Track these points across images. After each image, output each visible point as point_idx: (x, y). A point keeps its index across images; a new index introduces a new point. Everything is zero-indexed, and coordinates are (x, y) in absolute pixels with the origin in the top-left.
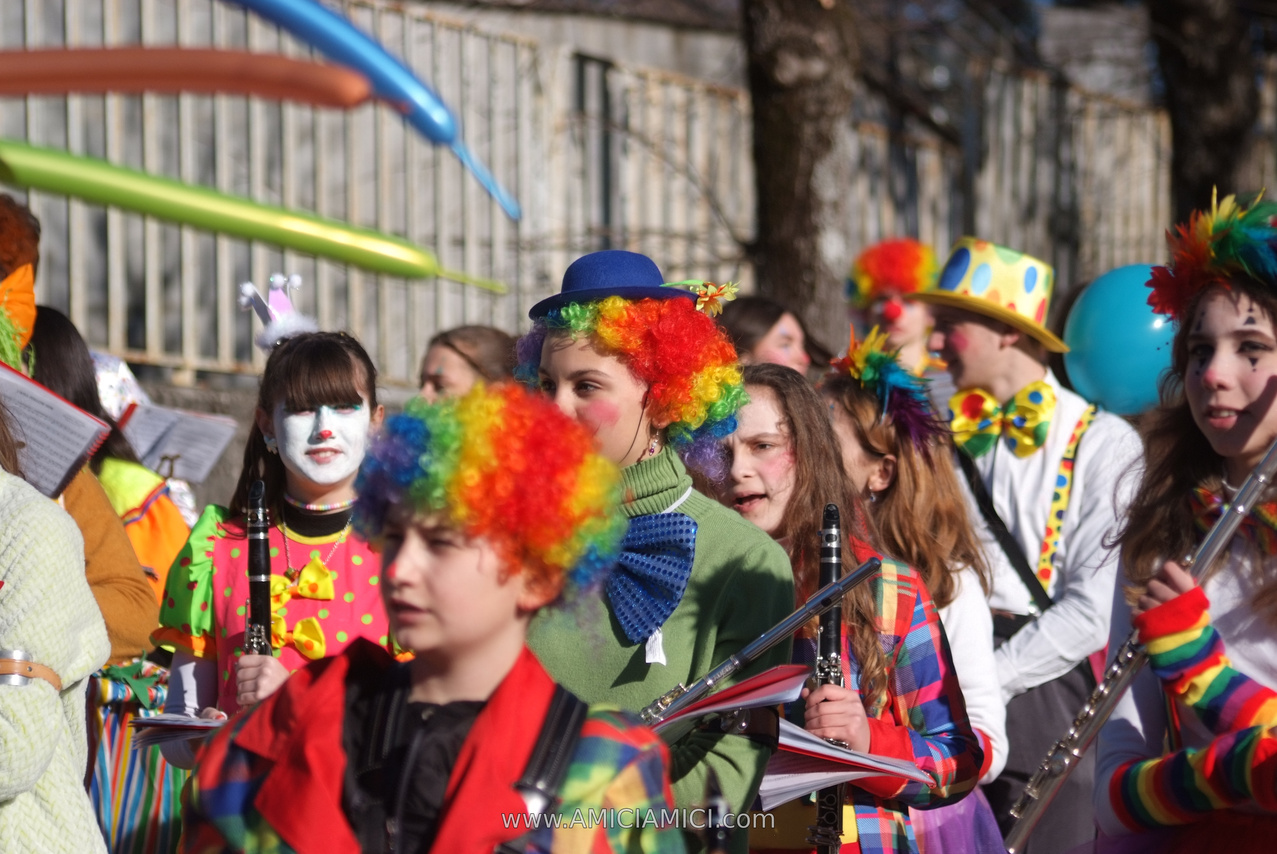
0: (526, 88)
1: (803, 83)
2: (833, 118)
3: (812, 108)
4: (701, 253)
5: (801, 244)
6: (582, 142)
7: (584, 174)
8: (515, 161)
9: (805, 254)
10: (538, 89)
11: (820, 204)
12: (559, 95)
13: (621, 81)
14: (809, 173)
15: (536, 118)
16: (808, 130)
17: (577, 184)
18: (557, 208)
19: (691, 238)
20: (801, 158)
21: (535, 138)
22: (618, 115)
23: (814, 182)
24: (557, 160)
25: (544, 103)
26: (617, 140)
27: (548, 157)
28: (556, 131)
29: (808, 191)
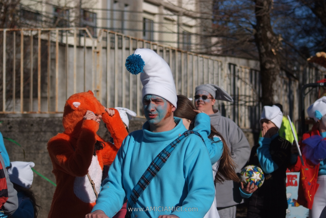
0: (220, 69)
1: (270, 68)
2: (276, 75)
3: (272, 73)
4: (252, 99)
5: (270, 98)
6: (230, 79)
10: (222, 70)
11: (274, 90)
12: (226, 71)
13: (237, 68)
14: (272, 85)
15: (221, 75)
16: (271, 77)
17: (229, 86)
19: (250, 96)
20: (270, 82)
21: (221, 78)
22: (237, 74)
23: (273, 87)
24: (226, 82)
25: (223, 72)
26: (236, 79)
27: (224, 82)
28: (225, 77)
29: (271, 88)
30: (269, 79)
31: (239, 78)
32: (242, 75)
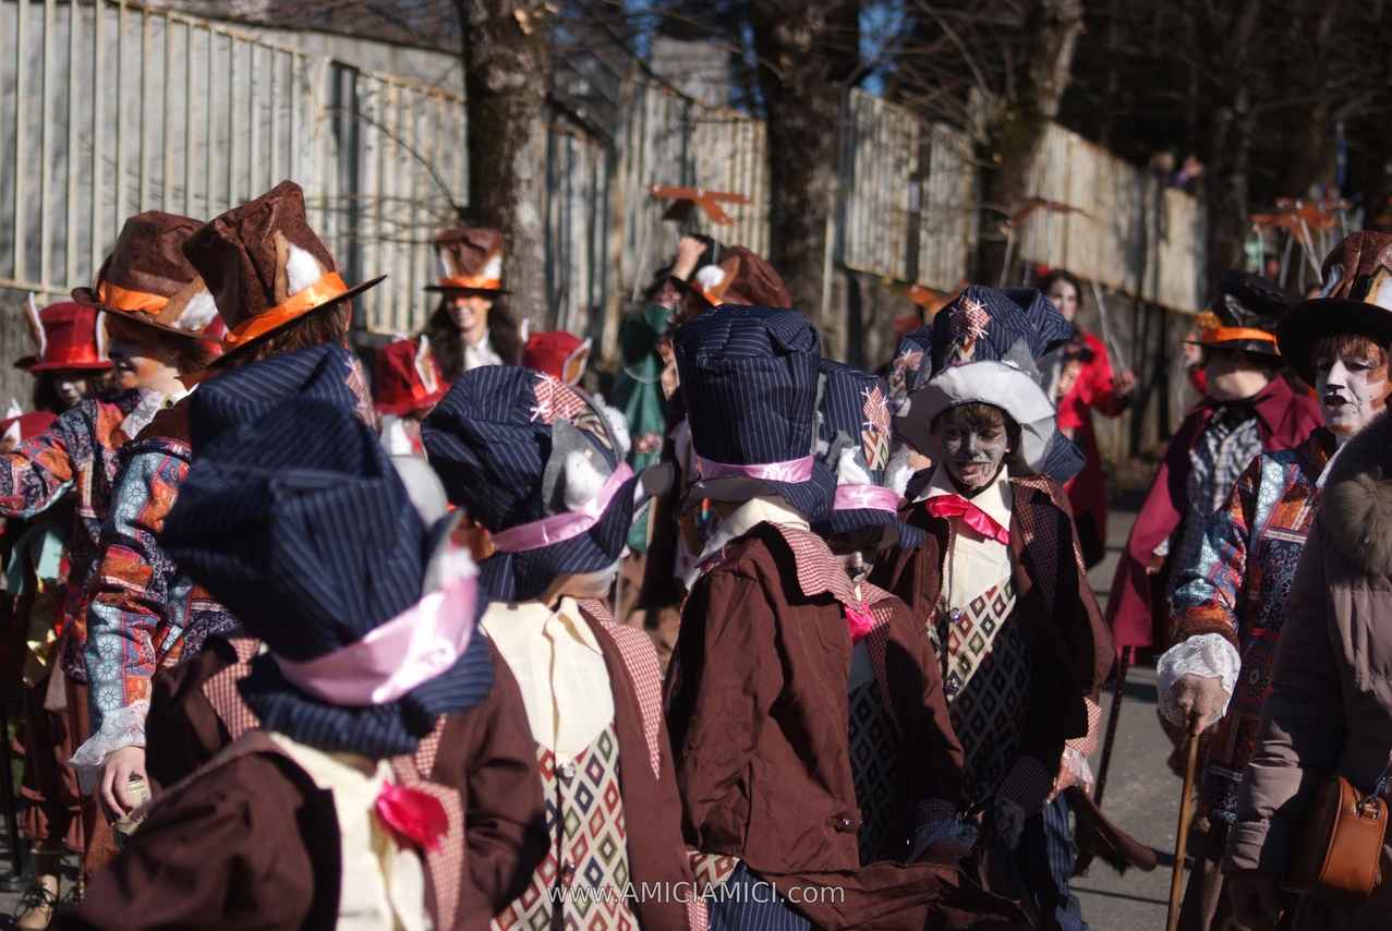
0: (297, 86)
1: (508, 90)
2: (530, 118)
3: (514, 109)
4: (423, 216)
5: (503, 211)
7: (339, 153)
8: (288, 142)
9: (506, 219)
10: (306, 88)
11: (519, 181)
12: (321, 94)
13: (366, 84)
14: (511, 158)
15: (303, 111)
16: (511, 125)
17: (333, 161)
18: (319, 178)
19: (415, 204)
20: (506, 146)
21: (303, 125)
22: (363, 107)
23: (515, 165)
24: (320, 141)
25: (310, 99)
26: (363, 124)
27: (312, 139)
28: (319, 120)
29: (510, 172)
30: (499, 133)
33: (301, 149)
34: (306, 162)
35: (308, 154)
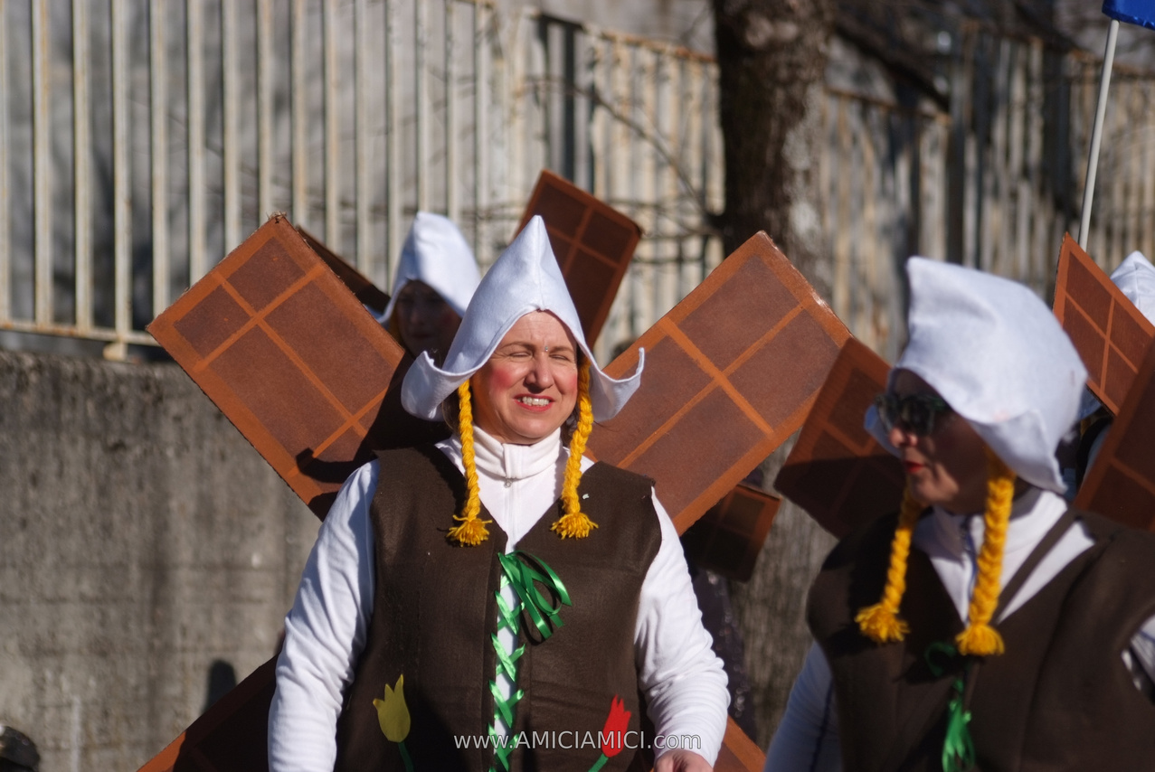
0: (484, 51)
1: (774, 46)
2: (806, 84)
3: (783, 73)
4: (670, 226)
5: (771, 216)
6: (546, 108)
7: (546, 137)
8: (473, 127)
9: (776, 225)
10: (498, 52)
11: (793, 172)
12: (520, 60)
13: (587, 43)
14: (781, 141)
15: (494, 83)
16: (780, 95)
18: (518, 176)
19: (658, 208)
20: (774, 125)
21: (495, 101)
22: (583, 79)
23: (787, 151)
24: (519, 123)
25: (503, 67)
26: (582, 104)
27: (508, 123)
28: (517, 95)
29: (780, 160)
30: (762, 106)
31: (595, 99)
32: (614, 84)
33: (492, 137)
34: (500, 156)
35: (501, 143)
